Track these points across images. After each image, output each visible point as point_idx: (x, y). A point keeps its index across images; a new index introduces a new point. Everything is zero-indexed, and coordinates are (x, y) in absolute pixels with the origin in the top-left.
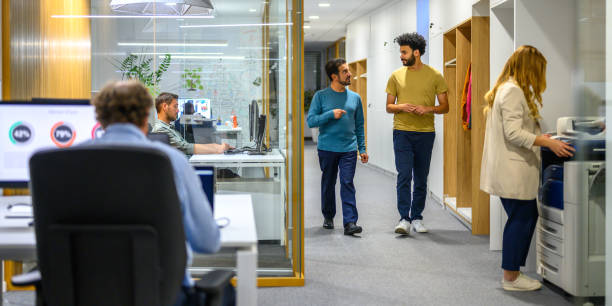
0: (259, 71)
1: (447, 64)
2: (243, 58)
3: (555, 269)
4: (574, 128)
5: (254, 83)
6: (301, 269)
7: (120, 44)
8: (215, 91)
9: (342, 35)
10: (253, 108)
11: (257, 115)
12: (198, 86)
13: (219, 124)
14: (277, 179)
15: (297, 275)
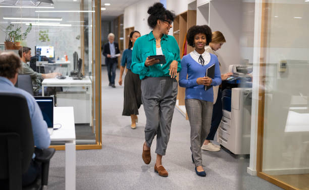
0: (79, 32)
1: (175, 32)
2: (70, 25)
3: (226, 141)
4: (237, 70)
5: (77, 38)
6: (100, 140)
7: (4, 18)
8: (56, 43)
9: (122, 13)
10: (75, 55)
11: (77, 59)
12: (47, 39)
13: (58, 59)
14: (87, 93)
15: (98, 143)
